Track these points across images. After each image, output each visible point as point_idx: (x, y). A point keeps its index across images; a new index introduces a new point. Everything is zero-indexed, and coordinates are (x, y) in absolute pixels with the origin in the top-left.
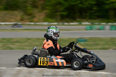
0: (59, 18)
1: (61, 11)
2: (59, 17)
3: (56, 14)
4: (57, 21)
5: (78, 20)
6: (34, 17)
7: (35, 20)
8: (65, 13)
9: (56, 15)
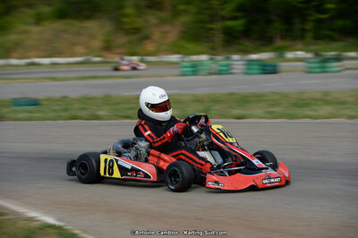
0: (219, 38)
1: (224, 18)
2: (221, 36)
3: (210, 26)
4: (213, 49)
5: (279, 43)
6: (147, 38)
7: (150, 47)
8: (238, 24)
9: (212, 29)
